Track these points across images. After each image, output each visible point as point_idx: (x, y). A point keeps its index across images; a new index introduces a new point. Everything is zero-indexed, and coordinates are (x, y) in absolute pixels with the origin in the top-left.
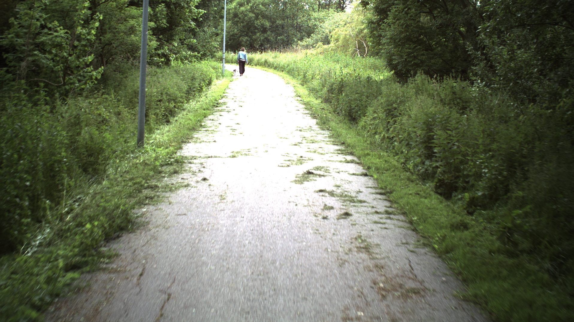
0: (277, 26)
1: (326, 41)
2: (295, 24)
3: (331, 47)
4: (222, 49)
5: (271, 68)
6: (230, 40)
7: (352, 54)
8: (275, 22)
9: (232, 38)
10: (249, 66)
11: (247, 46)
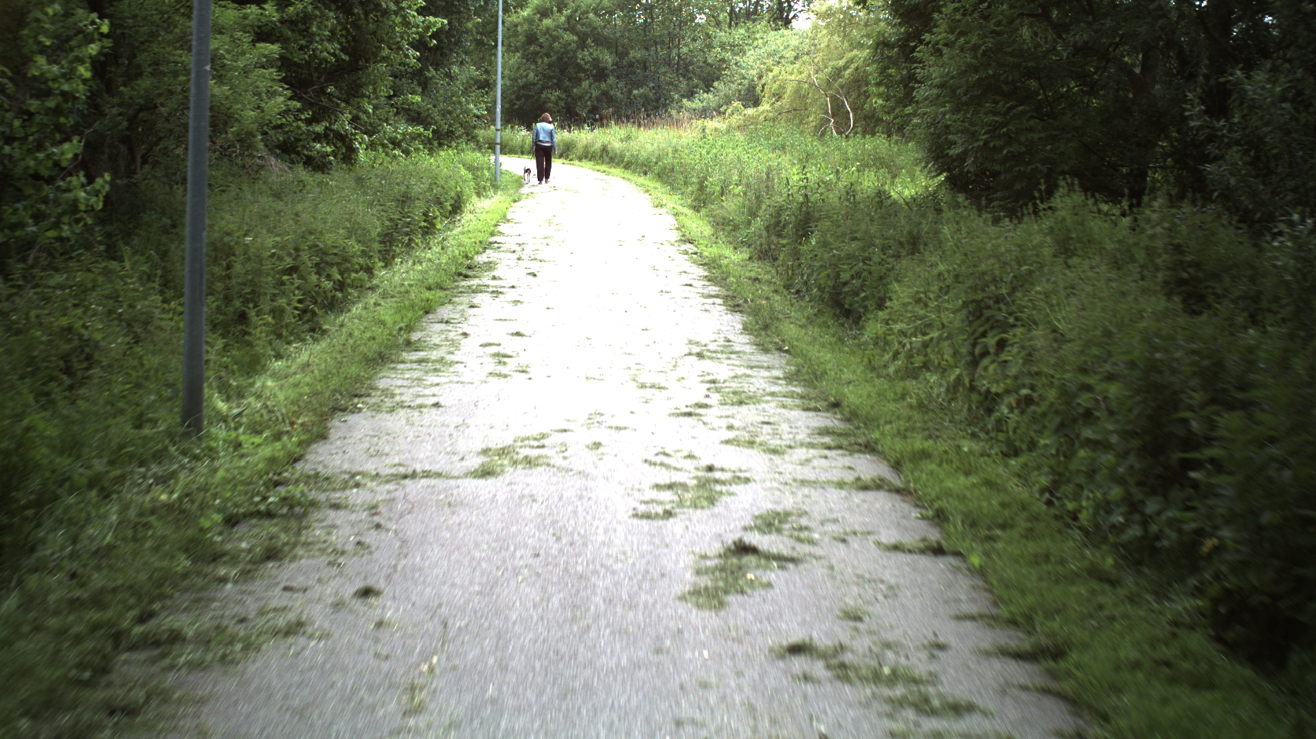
0: (631, 65)
1: (751, 97)
2: (674, 59)
3: (763, 112)
4: (493, 122)
5: (618, 164)
6: (518, 98)
7: (817, 128)
8: (627, 54)
9: (524, 95)
10: (562, 160)
11: (559, 111)
